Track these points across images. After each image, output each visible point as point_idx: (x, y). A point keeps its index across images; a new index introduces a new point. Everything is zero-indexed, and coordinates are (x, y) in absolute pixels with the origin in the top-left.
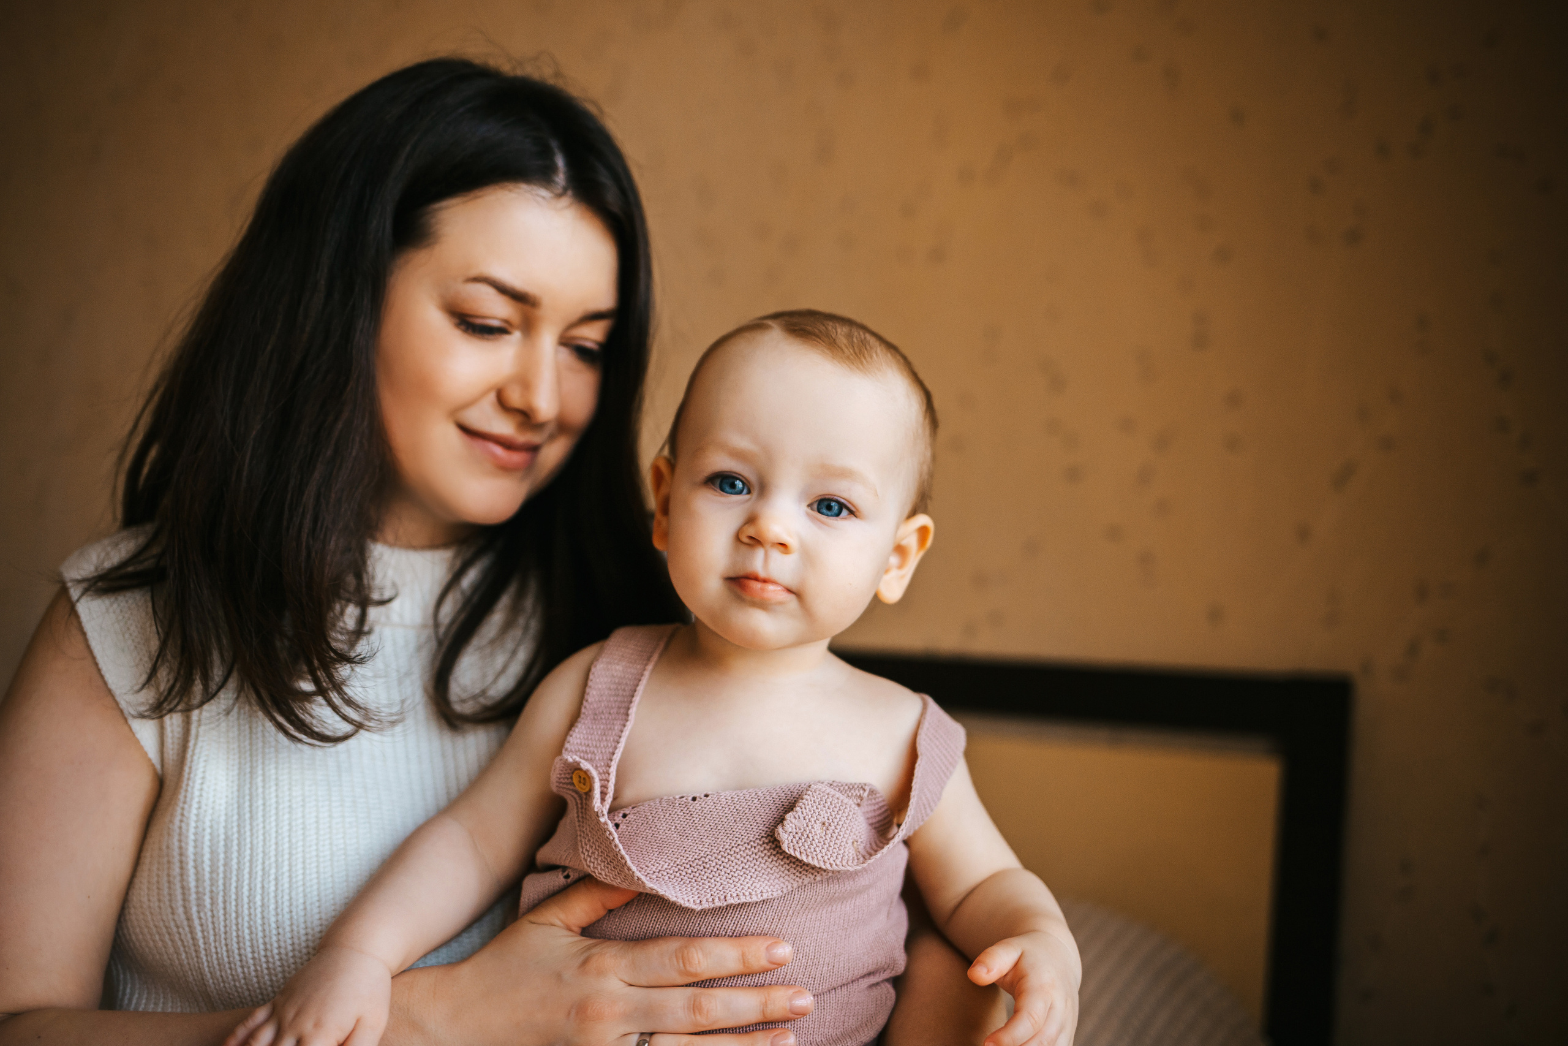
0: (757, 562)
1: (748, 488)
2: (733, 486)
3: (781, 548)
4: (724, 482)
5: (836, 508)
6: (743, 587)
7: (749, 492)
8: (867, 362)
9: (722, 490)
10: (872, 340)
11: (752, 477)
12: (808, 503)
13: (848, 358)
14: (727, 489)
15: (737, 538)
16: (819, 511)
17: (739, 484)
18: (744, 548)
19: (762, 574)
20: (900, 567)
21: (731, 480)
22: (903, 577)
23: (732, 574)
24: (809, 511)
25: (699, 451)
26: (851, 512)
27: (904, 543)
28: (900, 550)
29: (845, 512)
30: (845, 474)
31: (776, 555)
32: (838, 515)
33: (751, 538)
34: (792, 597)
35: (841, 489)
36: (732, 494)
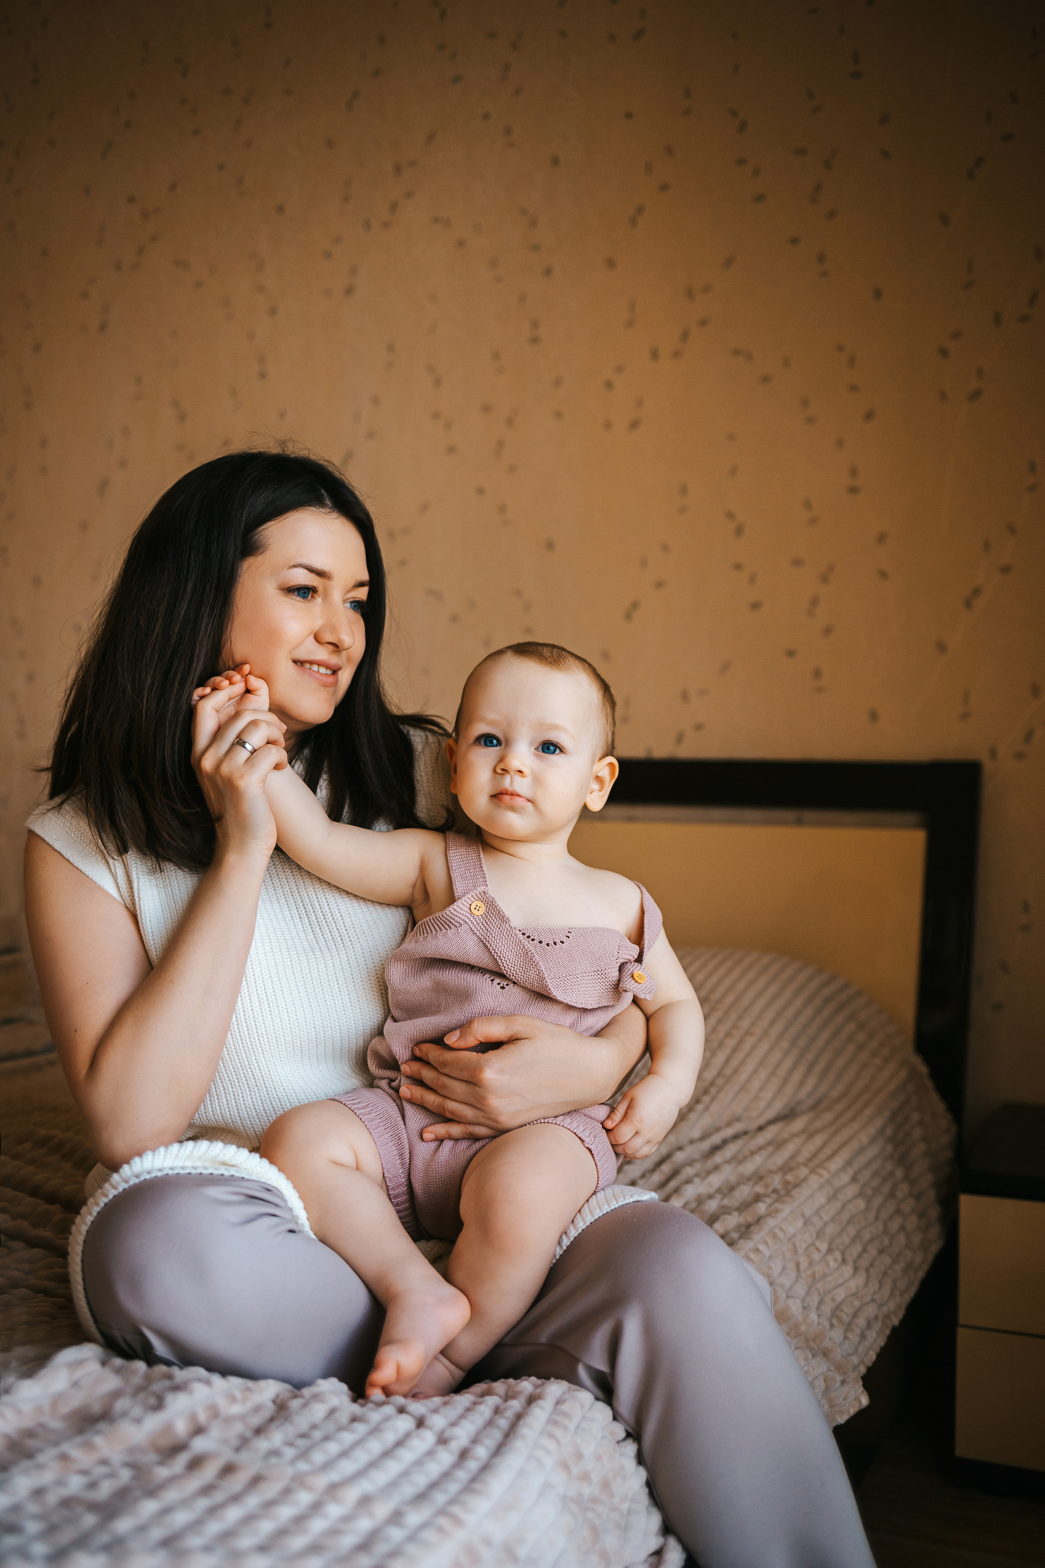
0: (507, 783)
1: (499, 743)
2: (491, 742)
3: (520, 774)
4: (488, 740)
5: (552, 748)
6: (500, 800)
7: (500, 745)
8: (562, 664)
9: (486, 745)
10: (566, 654)
11: (501, 736)
12: (535, 747)
13: (550, 663)
14: (489, 744)
15: (495, 771)
16: (543, 751)
17: (495, 742)
18: (498, 776)
19: (510, 789)
20: (600, 790)
21: (490, 739)
22: (603, 796)
23: (494, 793)
24: (536, 752)
25: (470, 723)
26: (561, 751)
27: (599, 774)
28: (599, 779)
29: (558, 751)
30: (554, 727)
31: (517, 778)
32: (554, 752)
33: (503, 770)
34: (530, 804)
35: (553, 736)
36: (491, 747)
